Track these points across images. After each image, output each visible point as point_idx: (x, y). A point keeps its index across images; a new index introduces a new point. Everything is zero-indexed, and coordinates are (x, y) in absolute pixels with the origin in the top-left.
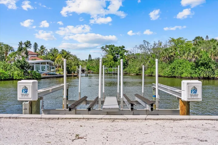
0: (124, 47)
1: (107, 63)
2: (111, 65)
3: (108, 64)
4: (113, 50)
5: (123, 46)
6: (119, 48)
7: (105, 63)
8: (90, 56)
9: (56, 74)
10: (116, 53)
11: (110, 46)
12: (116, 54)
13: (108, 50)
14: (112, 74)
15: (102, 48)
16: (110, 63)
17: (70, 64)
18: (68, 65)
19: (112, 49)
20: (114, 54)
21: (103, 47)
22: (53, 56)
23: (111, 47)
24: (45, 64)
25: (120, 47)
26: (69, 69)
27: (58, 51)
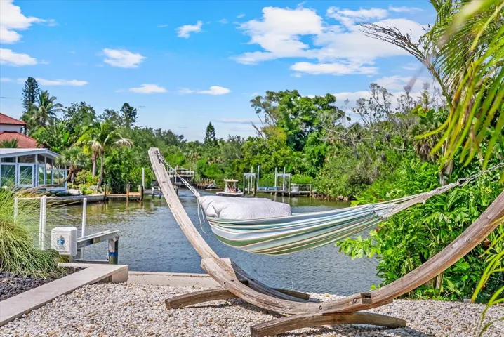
0: (333, 100)
1: (264, 157)
2: (276, 162)
3: (266, 160)
4: (294, 109)
5: (328, 95)
6: (313, 102)
7: (258, 154)
8: (210, 129)
9: (69, 195)
10: (305, 121)
11: (282, 95)
12: (304, 125)
13: (274, 108)
14: (274, 193)
15: (256, 102)
16: (275, 154)
17: (126, 159)
18: (120, 164)
19: (290, 106)
20: (298, 124)
21: (258, 98)
22: (73, 131)
23: (285, 99)
24: (33, 161)
25: (317, 101)
26: (123, 175)
27: (94, 112)
